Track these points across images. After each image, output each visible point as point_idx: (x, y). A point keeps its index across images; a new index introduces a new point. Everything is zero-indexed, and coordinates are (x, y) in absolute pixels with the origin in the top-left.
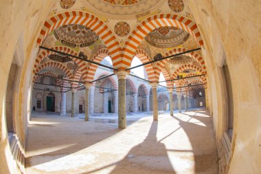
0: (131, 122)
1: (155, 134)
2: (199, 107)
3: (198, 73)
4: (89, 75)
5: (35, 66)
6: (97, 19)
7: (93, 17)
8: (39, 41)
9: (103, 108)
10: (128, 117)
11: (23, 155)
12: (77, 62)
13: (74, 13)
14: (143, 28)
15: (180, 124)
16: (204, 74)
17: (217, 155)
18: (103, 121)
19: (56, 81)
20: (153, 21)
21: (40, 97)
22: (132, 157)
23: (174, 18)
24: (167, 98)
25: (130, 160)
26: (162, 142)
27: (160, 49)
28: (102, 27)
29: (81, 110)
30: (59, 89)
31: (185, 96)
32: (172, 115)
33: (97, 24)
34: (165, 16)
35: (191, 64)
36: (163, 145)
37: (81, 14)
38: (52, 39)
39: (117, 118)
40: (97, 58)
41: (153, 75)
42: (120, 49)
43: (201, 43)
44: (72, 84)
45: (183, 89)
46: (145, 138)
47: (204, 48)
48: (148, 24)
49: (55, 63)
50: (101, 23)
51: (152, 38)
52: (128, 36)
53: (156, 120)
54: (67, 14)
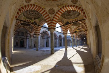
0: (56, 51)
1: (67, 56)
2: (84, 44)
3: (84, 30)
4: (38, 31)
5: (15, 28)
6: (41, 7)
7: (39, 6)
8: (16, 17)
9: (44, 45)
10: (55, 49)
11: (9, 66)
12: (33, 26)
13: (31, 5)
14: (61, 11)
15: (77, 51)
16: (86, 30)
17: (94, 65)
18: (44, 51)
19: (24, 34)
20: (65, 8)
21: (17, 41)
22: (57, 66)
23: (74, 6)
24: (71, 40)
25: (57, 68)
26: (70, 59)
27: (68, 20)
28: (43, 11)
29: (35, 46)
30: (25, 37)
31: (78, 40)
32: (73, 48)
33: (41, 9)
34: (70, 6)
35: (81, 26)
36: (70, 61)
37: (34, 5)
38: (22, 16)
39: (50, 49)
40: (41, 24)
41: (65, 31)
42: (51, 20)
43: (85, 17)
44: (31, 35)
45: (77, 37)
46: (62, 58)
47: (87, 19)
48: (63, 9)
49: (24, 27)
50: (43, 9)
51: (64, 15)
52: (54, 14)
53: (66, 50)
54: (28, 5)
